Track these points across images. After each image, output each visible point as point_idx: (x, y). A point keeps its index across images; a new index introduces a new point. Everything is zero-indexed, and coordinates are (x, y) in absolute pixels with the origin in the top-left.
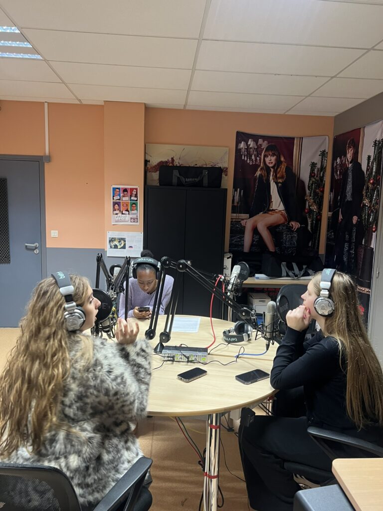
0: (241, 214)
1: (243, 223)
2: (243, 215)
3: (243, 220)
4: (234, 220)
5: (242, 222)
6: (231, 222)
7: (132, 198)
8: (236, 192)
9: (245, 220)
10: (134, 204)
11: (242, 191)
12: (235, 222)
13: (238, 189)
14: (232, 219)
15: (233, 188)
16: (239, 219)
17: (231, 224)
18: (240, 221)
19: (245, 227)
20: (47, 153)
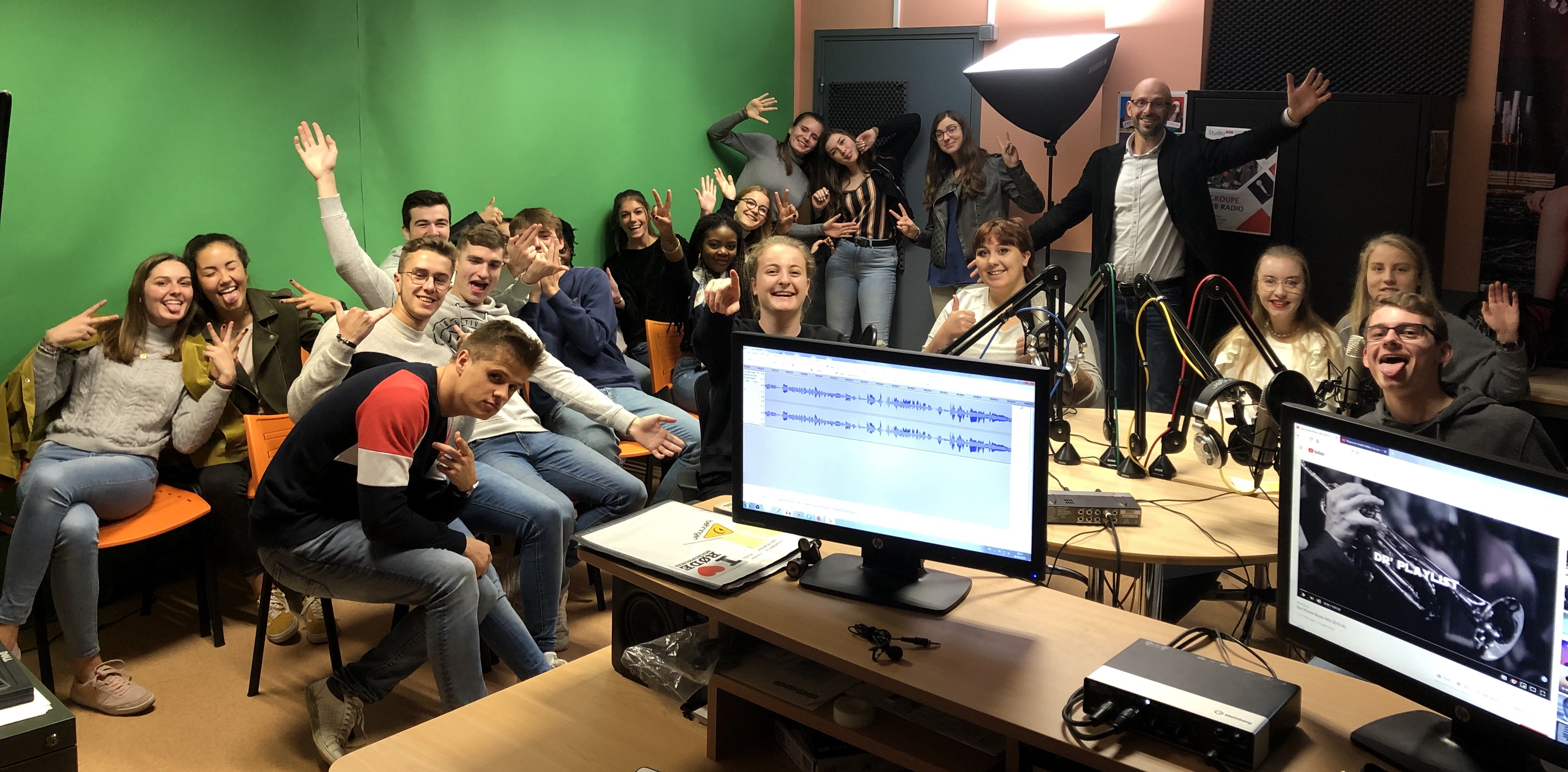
0: (1525, 174)
1: (1532, 201)
2: (1531, 175)
3: (1532, 191)
4: (1499, 191)
5: (1528, 198)
6: (1489, 196)
7: (1169, 124)
8: (1507, 103)
9: (1539, 194)
11: (1529, 98)
12: (1502, 196)
13: (1517, 94)
14: (1489, 186)
15: (1499, 88)
16: (1519, 188)
17: (1488, 203)
18: (1521, 196)
19: (1539, 215)
20: (992, 20)
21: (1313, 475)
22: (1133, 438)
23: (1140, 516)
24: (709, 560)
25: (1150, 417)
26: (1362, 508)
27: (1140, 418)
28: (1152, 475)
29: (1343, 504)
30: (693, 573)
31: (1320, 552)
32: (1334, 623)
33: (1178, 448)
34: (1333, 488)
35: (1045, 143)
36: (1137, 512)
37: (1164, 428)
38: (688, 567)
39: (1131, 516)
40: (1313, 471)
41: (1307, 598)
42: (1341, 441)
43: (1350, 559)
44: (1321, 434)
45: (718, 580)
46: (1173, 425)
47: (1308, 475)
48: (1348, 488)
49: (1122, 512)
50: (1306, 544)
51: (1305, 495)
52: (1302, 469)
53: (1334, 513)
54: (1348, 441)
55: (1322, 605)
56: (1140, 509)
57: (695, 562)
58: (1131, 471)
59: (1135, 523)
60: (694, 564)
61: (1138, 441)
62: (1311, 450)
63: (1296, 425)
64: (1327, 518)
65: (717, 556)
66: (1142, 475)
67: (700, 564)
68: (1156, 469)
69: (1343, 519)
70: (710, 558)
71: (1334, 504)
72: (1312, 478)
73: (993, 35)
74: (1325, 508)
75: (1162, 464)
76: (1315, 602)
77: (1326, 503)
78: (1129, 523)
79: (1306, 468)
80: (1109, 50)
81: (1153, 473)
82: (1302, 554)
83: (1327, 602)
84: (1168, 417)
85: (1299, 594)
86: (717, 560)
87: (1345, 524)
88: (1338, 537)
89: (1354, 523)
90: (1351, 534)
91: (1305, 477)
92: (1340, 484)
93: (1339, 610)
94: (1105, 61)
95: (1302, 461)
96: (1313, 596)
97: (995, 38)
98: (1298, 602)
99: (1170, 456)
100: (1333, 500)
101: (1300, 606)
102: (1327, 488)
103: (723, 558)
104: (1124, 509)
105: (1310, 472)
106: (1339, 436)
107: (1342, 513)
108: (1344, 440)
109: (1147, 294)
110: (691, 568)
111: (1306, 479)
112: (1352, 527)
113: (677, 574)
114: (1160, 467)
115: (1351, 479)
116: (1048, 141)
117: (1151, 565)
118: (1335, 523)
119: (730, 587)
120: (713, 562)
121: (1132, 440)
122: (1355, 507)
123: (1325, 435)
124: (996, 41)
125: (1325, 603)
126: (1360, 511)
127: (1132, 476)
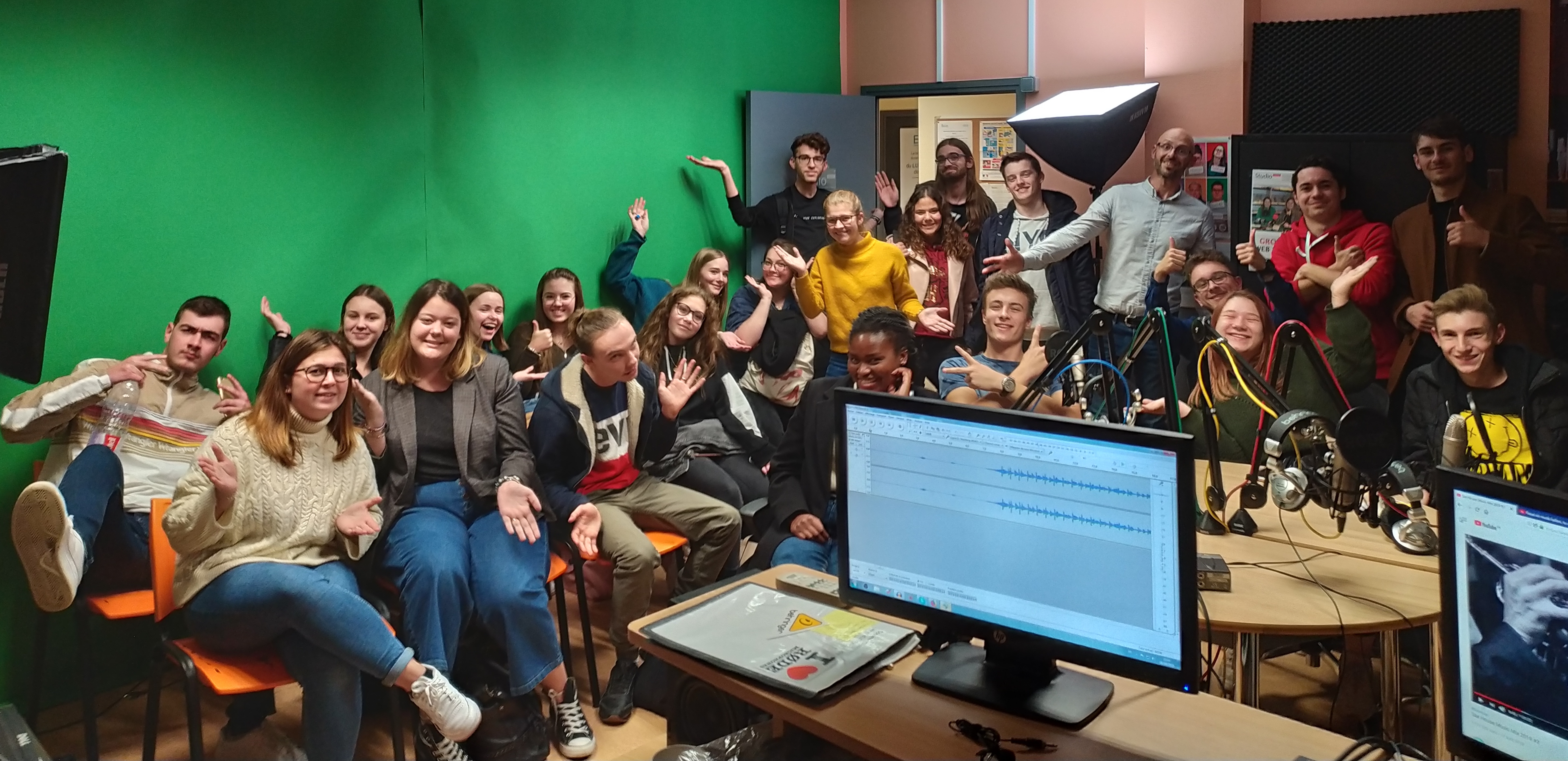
7: (1214, 168)
10: (1218, 182)
20: (1032, 72)
21: (1484, 553)
22: (1210, 491)
23: (1229, 580)
24: (798, 658)
25: (1226, 467)
26: (1554, 596)
27: (1215, 470)
28: (1232, 532)
29: (1527, 591)
30: (782, 677)
31: (1499, 648)
32: (1524, 736)
33: (1260, 502)
34: (1512, 570)
35: (1091, 189)
36: (1226, 576)
37: (1243, 480)
38: (774, 667)
39: (1219, 580)
40: (1484, 549)
41: (1486, 703)
42: (1519, 513)
43: (1540, 658)
44: (1489, 503)
45: (814, 685)
46: (1252, 477)
47: (1477, 554)
48: (1533, 570)
49: (1210, 575)
50: (1479, 638)
51: (1475, 578)
52: (1469, 548)
53: (1516, 602)
54: (1527, 512)
55: (1507, 713)
56: (1229, 573)
57: (783, 661)
58: (1210, 526)
59: (1225, 588)
60: (782, 664)
61: (1218, 497)
62: (1478, 523)
63: (1456, 492)
64: (1506, 607)
65: (807, 652)
66: (1222, 531)
67: (788, 664)
68: (1235, 525)
69: (1529, 609)
70: (799, 655)
71: (1515, 590)
72: (1482, 557)
73: (1034, 87)
74: (1502, 594)
75: (1242, 519)
76: (1496, 709)
77: (1503, 588)
78: (1218, 588)
79: (1473, 545)
80: (1149, 98)
81: (1233, 530)
82: (1476, 650)
83: (1511, 710)
84: (1247, 468)
85: (1475, 699)
86: (808, 658)
87: (1532, 616)
88: (1522, 631)
89: (1543, 614)
90: (1541, 627)
91: (1473, 555)
92: (1522, 565)
93: (1530, 720)
94: (1147, 108)
95: (1467, 536)
96: (1493, 702)
97: (1036, 89)
98: (1473, 708)
99: (1251, 512)
100: (1513, 585)
101: (1478, 714)
102: (1503, 569)
103: (814, 656)
104: (1211, 572)
105: (1479, 549)
106: (1515, 507)
107: (1527, 601)
108: (1522, 512)
109: (1205, 339)
110: (778, 669)
111: (1474, 558)
112: (1541, 619)
113: (764, 677)
114: (1239, 522)
115: (1537, 560)
116: (1094, 188)
117: (1245, 634)
118: (1519, 613)
119: (825, 694)
120: (802, 662)
121: (1210, 493)
122: (1544, 594)
123: (1496, 505)
124: (1038, 92)
125: (1510, 712)
126: (1552, 599)
127: (1212, 533)
